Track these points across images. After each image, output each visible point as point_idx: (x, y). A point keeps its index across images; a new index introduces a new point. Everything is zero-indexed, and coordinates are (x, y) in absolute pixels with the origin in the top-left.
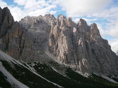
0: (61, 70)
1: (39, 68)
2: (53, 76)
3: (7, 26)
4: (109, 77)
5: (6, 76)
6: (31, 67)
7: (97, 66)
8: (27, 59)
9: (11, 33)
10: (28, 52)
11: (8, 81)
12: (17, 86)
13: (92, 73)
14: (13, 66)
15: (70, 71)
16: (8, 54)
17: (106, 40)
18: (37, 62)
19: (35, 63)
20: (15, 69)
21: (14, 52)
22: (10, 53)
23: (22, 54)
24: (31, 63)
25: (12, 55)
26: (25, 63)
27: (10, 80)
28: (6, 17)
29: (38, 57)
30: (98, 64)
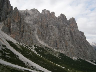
0: (55, 54)
1: (40, 51)
2: (53, 58)
3: (7, 11)
4: (92, 61)
5: (17, 55)
6: (33, 49)
7: (81, 52)
8: (28, 42)
9: (12, 17)
10: (28, 36)
11: (21, 60)
12: (30, 64)
13: (79, 58)
14: (19, 47)
15: (63, 56)
16: (11, 36)
17: (82, 32)
18: (36, 46)
19: (35, 46)
20: (22, 49)
21: (16, 35)
22: (12, 36)
23: (23, 37)
24: (31, 46)
25: (14, 37)
26: (26, 45)
27: (22, 59)
28: (6, 3)
29: (36, 42)
30: (81, 50)
